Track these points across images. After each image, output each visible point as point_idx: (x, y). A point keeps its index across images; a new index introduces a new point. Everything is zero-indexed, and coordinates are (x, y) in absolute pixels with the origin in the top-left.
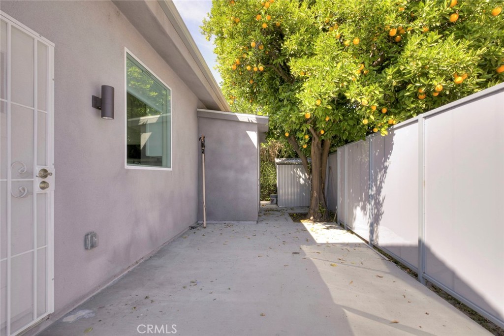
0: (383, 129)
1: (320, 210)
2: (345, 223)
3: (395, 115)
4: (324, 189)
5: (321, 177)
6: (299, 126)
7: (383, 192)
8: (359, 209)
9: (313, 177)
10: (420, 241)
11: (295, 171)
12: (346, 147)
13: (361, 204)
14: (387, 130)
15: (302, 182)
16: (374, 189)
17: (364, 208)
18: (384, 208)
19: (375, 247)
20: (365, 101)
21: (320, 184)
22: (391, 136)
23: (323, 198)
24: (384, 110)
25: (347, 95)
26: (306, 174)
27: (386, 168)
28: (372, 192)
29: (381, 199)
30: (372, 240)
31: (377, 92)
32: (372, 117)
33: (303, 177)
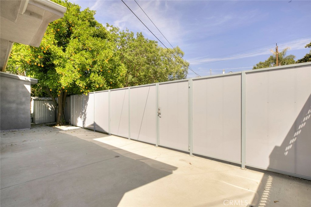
0: (86, 94)
1: (62, 121)
2: (74, 124)
3: (90, 90)
4: (64, 112)
5: (63, 107)
6: (56, 87)
7: (87, 111)
8: (79, 118)
9: (59, 107)
10: (94, 122)
11: (46, 103)
12: (75, 96)
13: (80, 116)
14: (87, 94)
15: (50, 109)
16: (84, 110)
17: (81, 117)
18: (87, 116)
19: (84, 128)
20: (81, 85)
21: (62, 110)
22: (88, 95)
23: (63, 116)
24: (87, 88)
25: (76, 83)
26: (52, 106)
27: (87, 104)
28: (83, 111)
29: (86, 113)
30: (83, 126)
31: (84, 83)
32: (83, 90)
33: (51, 107)
